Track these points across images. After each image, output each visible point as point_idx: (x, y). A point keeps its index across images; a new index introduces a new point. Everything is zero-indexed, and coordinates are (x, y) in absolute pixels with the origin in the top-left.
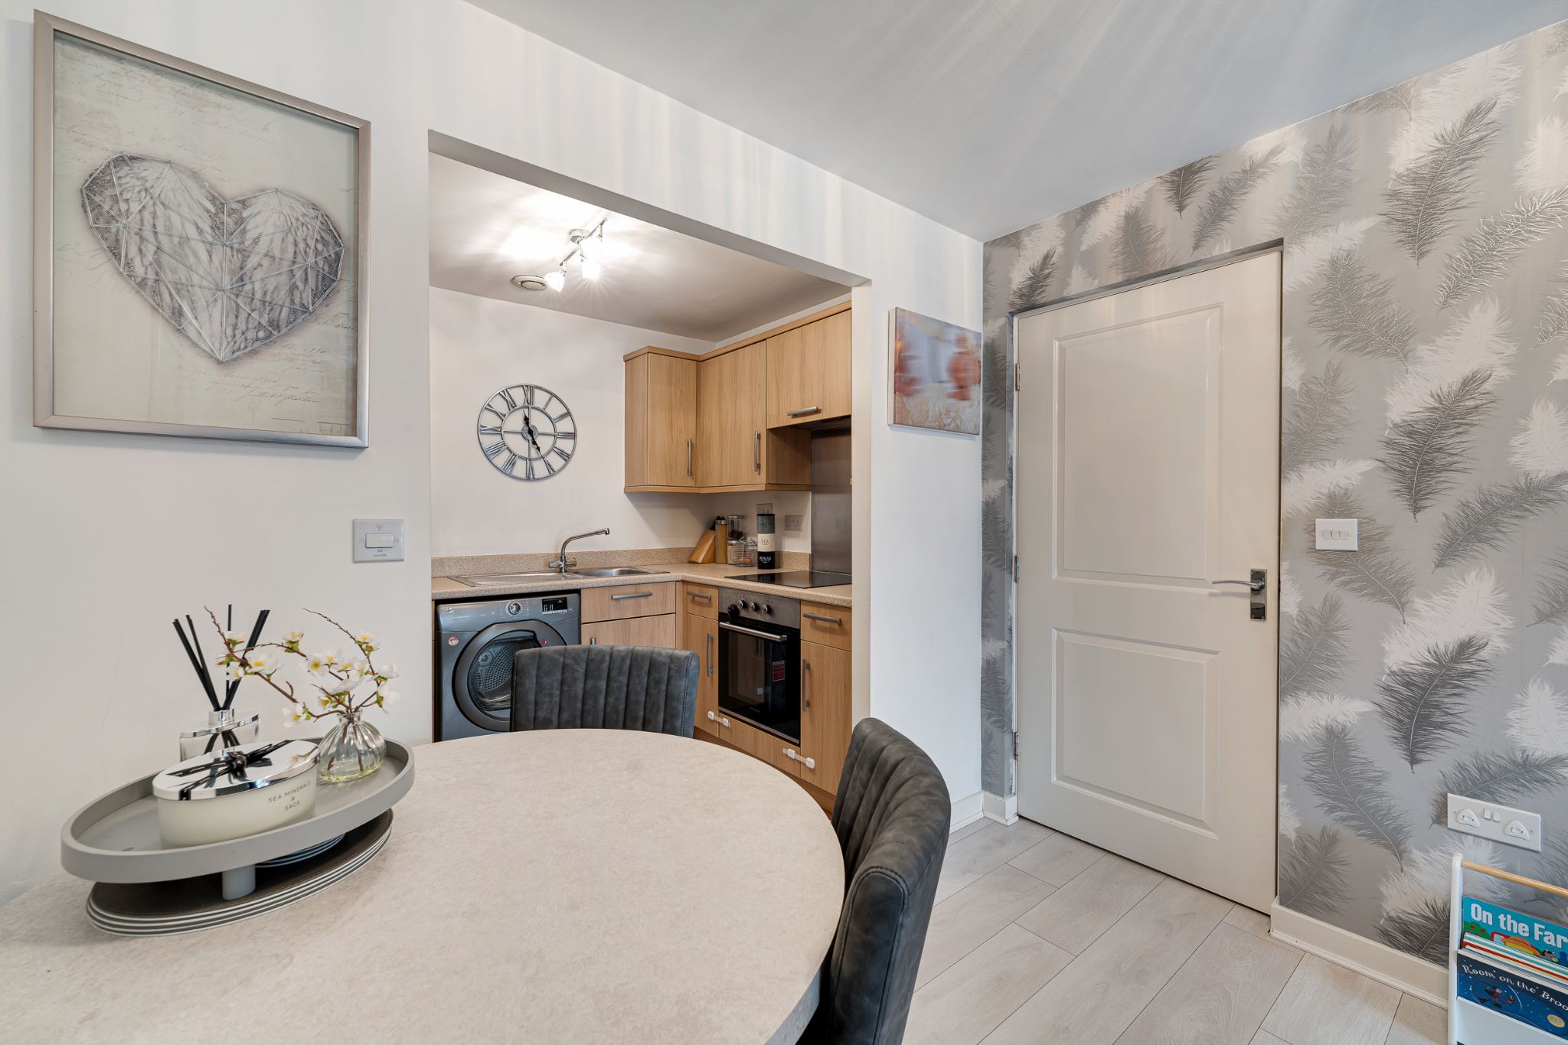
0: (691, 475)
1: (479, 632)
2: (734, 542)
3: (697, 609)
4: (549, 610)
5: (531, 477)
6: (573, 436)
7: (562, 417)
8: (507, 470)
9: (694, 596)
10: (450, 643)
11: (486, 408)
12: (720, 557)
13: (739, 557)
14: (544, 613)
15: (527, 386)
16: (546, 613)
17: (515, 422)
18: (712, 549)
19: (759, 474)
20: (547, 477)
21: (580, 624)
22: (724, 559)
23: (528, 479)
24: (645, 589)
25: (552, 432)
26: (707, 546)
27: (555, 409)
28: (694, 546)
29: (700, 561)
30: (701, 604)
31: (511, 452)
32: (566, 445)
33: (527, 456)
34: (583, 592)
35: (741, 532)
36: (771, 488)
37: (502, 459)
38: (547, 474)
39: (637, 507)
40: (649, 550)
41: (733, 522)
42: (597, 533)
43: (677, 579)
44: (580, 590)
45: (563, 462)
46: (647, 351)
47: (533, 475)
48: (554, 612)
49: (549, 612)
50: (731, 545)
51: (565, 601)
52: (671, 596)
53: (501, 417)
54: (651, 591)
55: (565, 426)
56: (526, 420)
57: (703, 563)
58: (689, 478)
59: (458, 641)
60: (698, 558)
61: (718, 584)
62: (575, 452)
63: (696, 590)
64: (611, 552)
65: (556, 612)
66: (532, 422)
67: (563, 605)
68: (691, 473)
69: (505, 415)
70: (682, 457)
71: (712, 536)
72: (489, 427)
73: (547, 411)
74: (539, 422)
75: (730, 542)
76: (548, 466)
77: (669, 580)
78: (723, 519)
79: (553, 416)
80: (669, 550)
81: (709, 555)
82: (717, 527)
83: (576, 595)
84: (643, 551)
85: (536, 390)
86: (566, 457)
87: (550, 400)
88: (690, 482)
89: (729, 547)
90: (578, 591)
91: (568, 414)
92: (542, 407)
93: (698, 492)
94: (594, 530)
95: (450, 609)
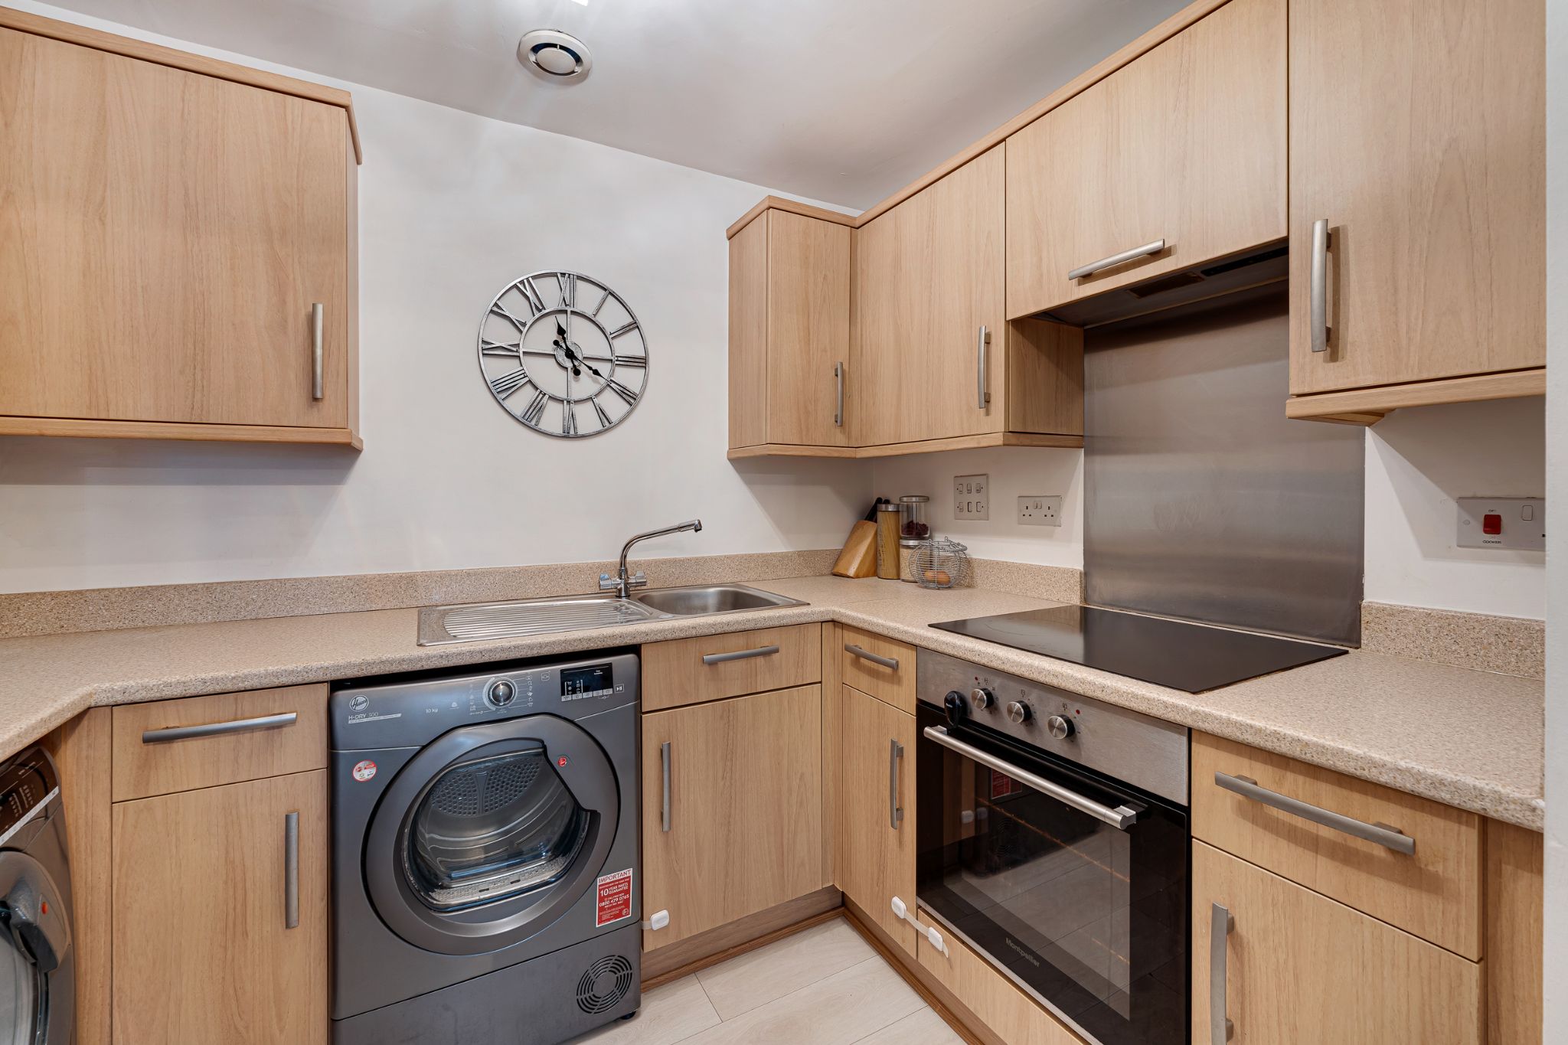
0: (841, 426)
1: (424, 748)
2: (912, 543)
3: (864, 681)
4: (574, 691)
5: (572, 432)
6: (641, 362)
7: (626, 330)
8: (530, 420)
9: (858, 656)
10: (357, 776)
11: (492, 311)
12: (887, 565)
13: (924, 570)
14: (563, 699)
15: (563, 275)
16: (569, 698)
17: (543, 336)
18: (872, 553)
19: (988, 413)
20: (598, 433)
21: (639, 712)
22: (893, 572)
23: (566, 436)
24: (765, 641)
25: (608, 356)
26: (863, 548)
27: (613, 317)
28: (840, 547)
29: (852, 572)
30: (873, 674)
31: (536, 388)
32: (631, 378)
33: (564, 396)
34: (645, 652)
35: (924, 525)
36: (1013, 439)
37: (519, 403)
38: (600, 427)
39: (748, 483)
40: (767, 555)
41: (909, 509)
42: (680, 528)
43: (823, 619)
44: (640, 645)
45: (627, 407)
46: (766, 205)
47: (575, 428)
48: (585, 695)
49: (574, 697)
50: (908, 547)
51: (608, 670)
52: (813, 652)
53: (518, 326)
54: (776, 644)
55: (629, 345)
56: (561, 331)
57: (857, 576)
58: (838, 430)
59: (374, 771)
60: (847, 569)
61: (917, 642)
62: (647, 389)
63: (864, 644)
64: (705, 560)
65: (590, 694)
66: (572, 338)
67: (606, 679)
68: (841, 422)
69: (524, 325)
70: (826, 392)
71: (870, 528)
72: (498, 345)
73: (599, 319)
74: (585, 339)
75: (905, 542)
76: (601, 412)
77: (809, 620)
78: (887, 502)
79: (610, 328)
80: (800, 554)
81: (867, 564)
82: (880, 515)
83: (630, 657)
84: (758, 556)
85: (580, 283)
86: (629, 397)
87: (604, 300)
88: (840, 439)
89: (904, 552)
90: (635, 649)
91: (634, 325)
92: (589, 313)
93: (853, 456)
94: (676, 524)
95: (361, 699)
